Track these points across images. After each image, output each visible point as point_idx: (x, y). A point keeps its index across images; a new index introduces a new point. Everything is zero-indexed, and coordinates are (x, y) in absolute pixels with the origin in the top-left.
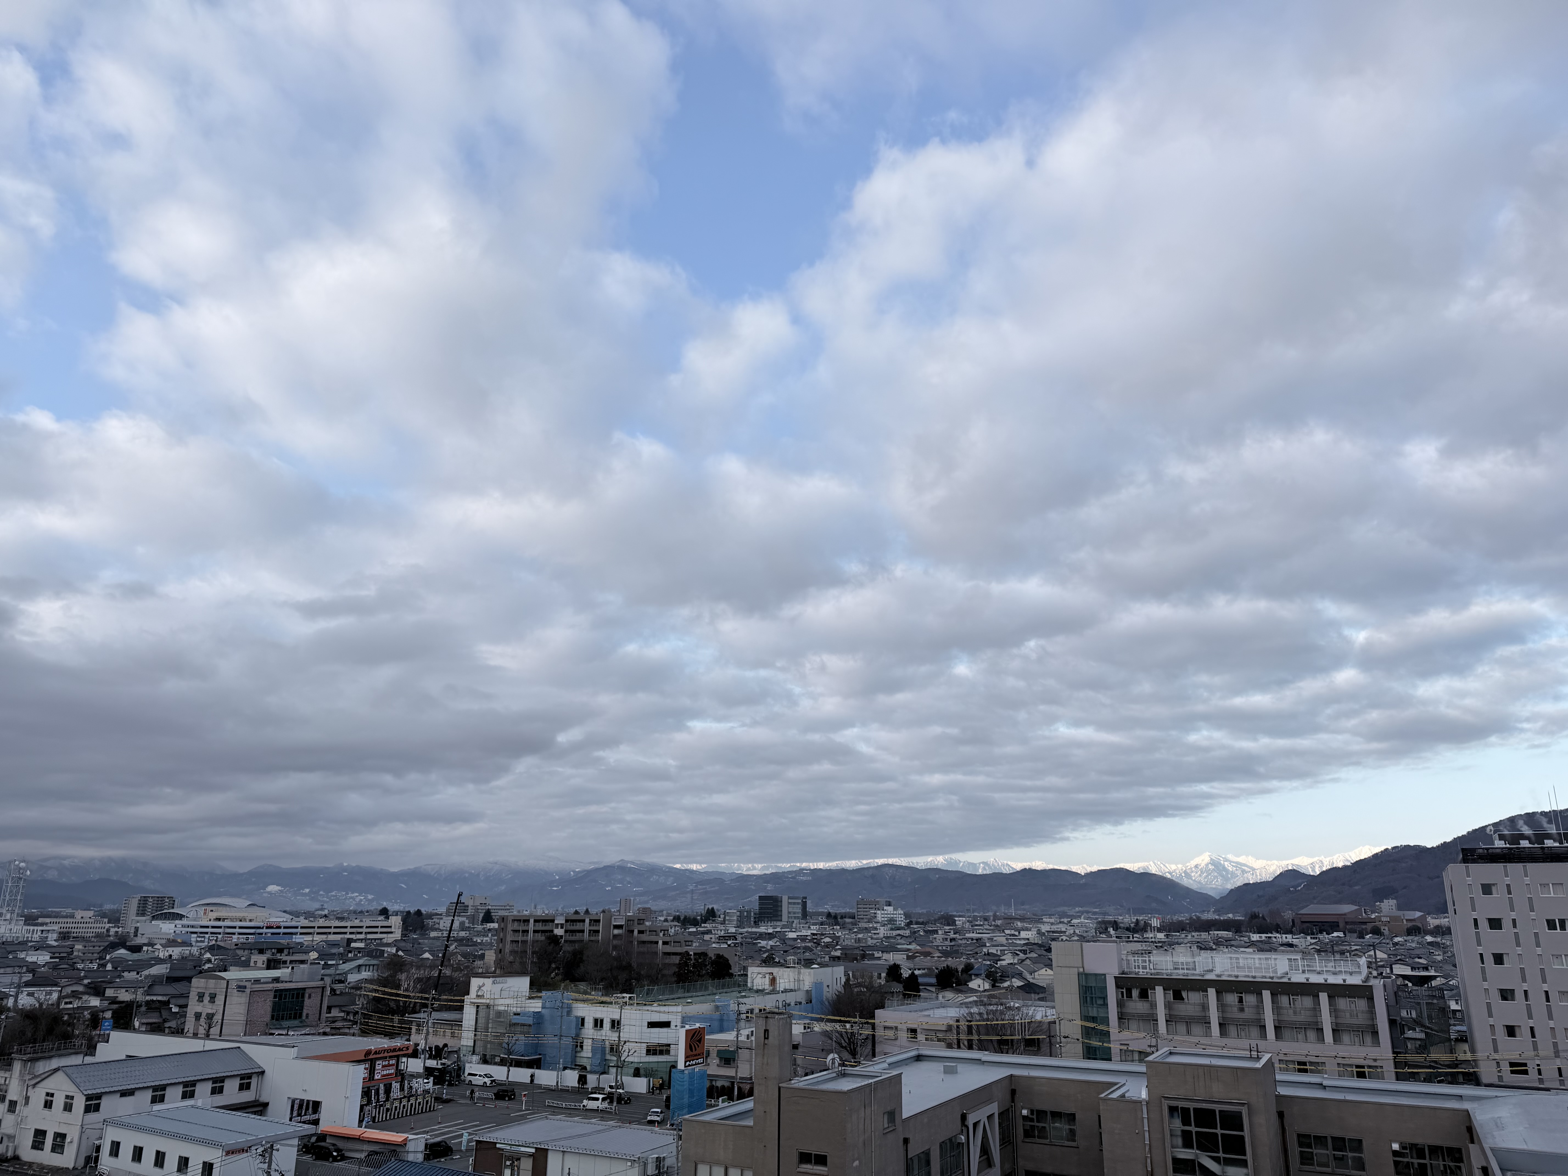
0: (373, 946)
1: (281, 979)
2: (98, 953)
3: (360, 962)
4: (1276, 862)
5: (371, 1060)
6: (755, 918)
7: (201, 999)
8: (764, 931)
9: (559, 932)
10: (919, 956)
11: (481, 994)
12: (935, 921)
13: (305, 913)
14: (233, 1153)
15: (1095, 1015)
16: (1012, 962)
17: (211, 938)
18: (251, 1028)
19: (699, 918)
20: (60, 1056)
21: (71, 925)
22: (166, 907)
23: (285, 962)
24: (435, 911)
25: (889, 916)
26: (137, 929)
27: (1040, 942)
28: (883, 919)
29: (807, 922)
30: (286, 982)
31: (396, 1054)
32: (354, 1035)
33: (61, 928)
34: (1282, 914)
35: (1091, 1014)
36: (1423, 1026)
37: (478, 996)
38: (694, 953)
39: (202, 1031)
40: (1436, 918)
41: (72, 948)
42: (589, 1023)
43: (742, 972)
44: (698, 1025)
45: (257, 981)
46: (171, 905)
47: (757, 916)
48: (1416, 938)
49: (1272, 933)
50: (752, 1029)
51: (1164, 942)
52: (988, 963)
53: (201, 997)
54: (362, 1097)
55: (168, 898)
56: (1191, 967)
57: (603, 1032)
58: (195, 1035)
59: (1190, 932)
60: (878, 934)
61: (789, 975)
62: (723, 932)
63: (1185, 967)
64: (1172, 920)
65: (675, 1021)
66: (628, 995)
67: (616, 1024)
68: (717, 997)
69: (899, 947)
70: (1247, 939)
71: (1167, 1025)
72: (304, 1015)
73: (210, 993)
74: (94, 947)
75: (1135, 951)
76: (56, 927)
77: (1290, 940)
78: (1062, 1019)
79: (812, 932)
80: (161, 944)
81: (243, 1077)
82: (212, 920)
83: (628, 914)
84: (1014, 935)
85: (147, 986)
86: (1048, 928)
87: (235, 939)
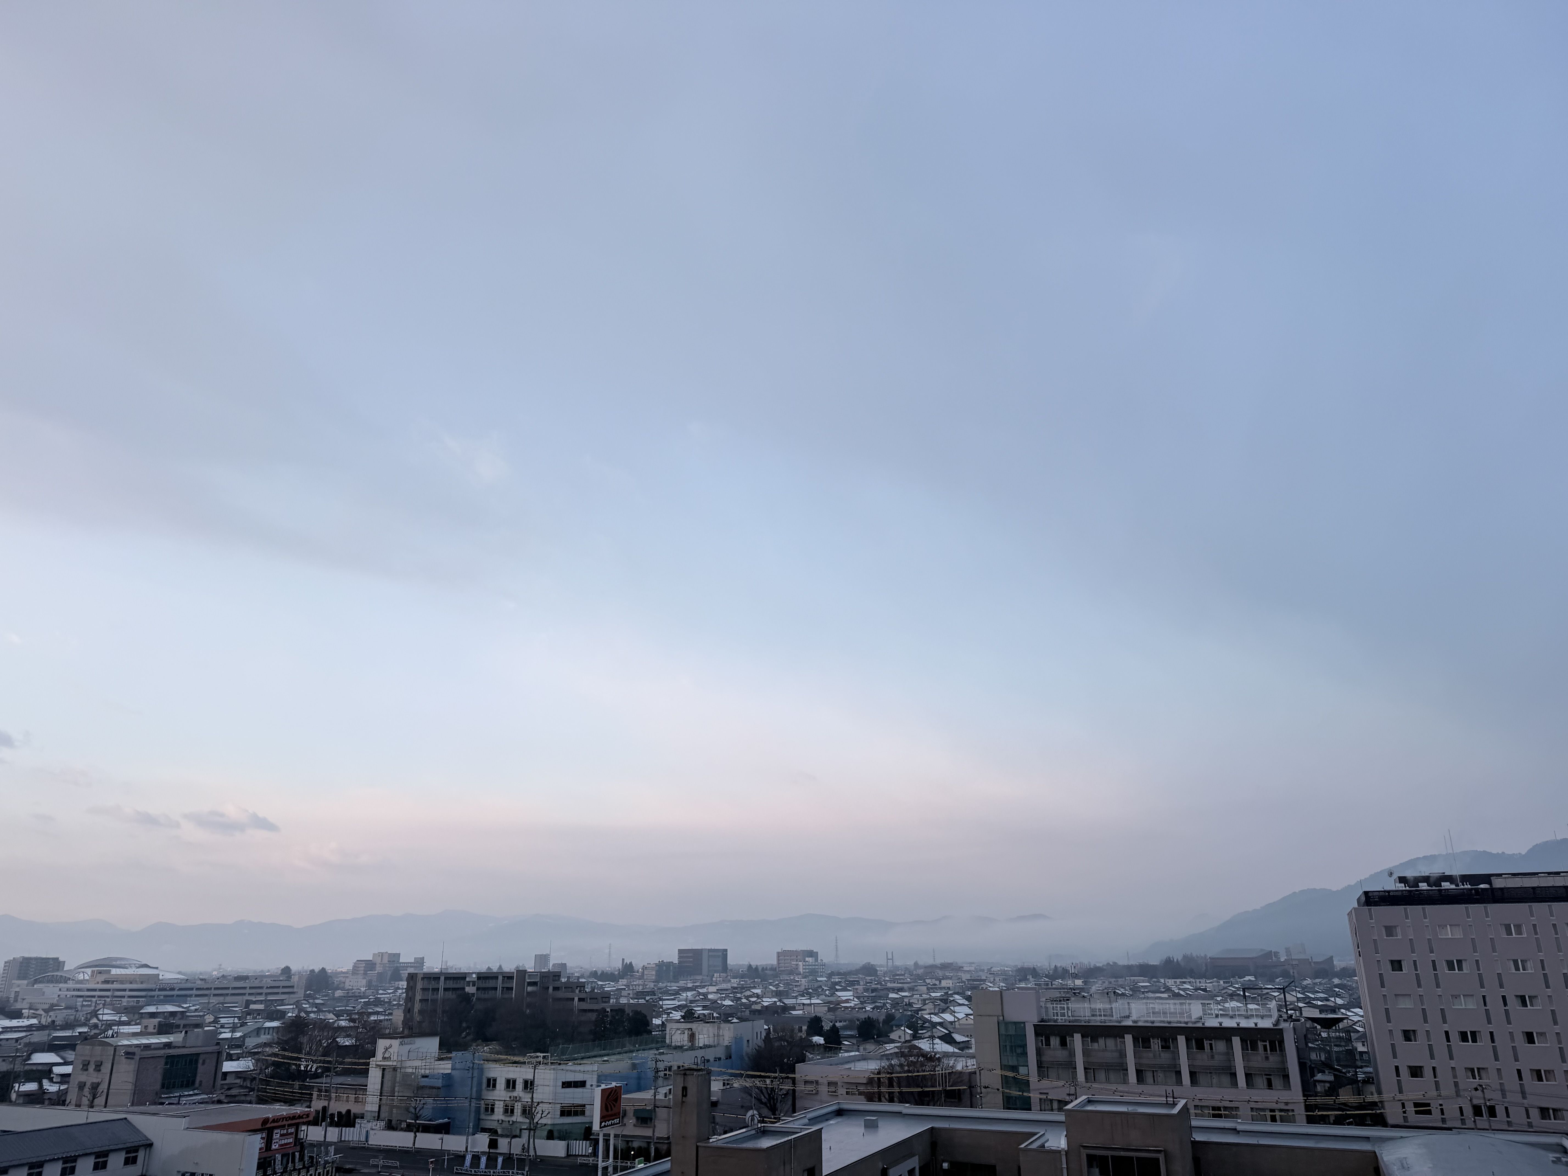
0: (273, 1008)
1: (174, 1045)
3: (258, 1025)
5: (269, 1129)
6: (674, 972)
7: (85, 1068)
8: (683, 985)
9: (471, 990)
11: (387, 1056)
12: (856, 972)
13: (201, 974)
15: (1015, 1064)
16: (933, 1011)
17: (98, 1002)
18: (139, 1098)
19: (616, 973)
22: (49, 969)
23: (178, 1026)
24: (341, 970)
25: (811, 967)
26: (17, 993)
28: (804, 971)
29: (728, 976)
30: (179, 1047)
31: (296, 1122)
32: (250, 1103)
35: (1010, 1063)
36: (1331, 1068)
38: (611, 1010)
39: (85, 1101)
40: (1342, 961)
42: (501, 1084)
43: (660, 1029)
44: (614, 1084)
45: (147, 1047)
46: (55, 967)
47: (676, 970)
48: (1324, 981)
49: (1186, 978)
50: (670, 1087)
51: (1082, 989)
52: (909, 1013)
53: (85, 1066)
54: (258, 1168)
55: (53, 959)
56: (1108, 1013)
57: (515, 1094)
58: (78, 1107)
60: (800, 986)
61: (708, 1031)
62: (641, 986)
63: (1102, 1013)
65: (591, 1080)
66: (542, 1055)
67: (529, 1085)
68: (634, 1055)
70: (1161, 984)
71: (1086, 1073)
72: (198, 1081)
73: (95, 1062)
75: (1053, 998)
77: (1204, 985)
78: (982, 1069)
79: (733, 985)
80: (42, 1009)
81: (128, 1151)
82: (100, 982)
83: (543, 970)
84: (935, 984)
85: (26, 1055)
86: (968, 976)
87: (125, 1002)
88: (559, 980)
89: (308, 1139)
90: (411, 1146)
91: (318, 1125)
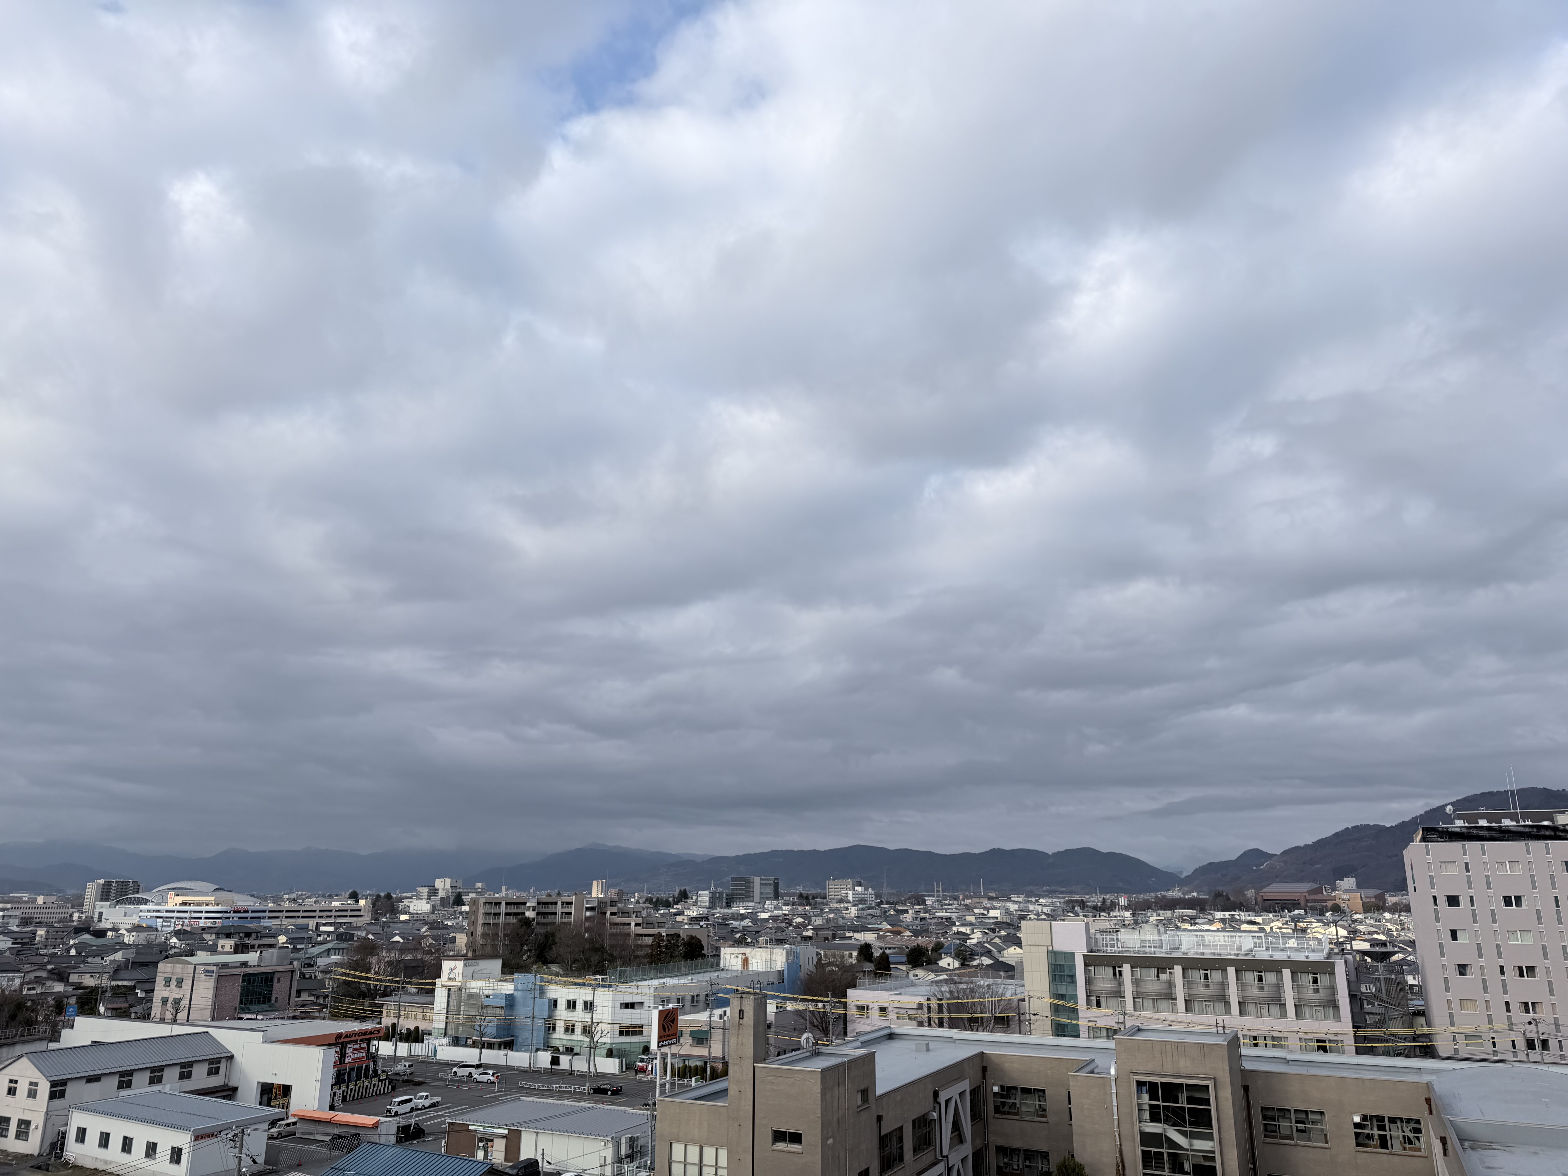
0: (342, 930)
1: (249, 964)
2: (62, 939)
3: (329, 946)
5: (342, 1043)
6: (727, 899)
7: (167, 984)
8: (736, 912)
9: (530, 914)
10: (890, 936)
11: (452, 977)
12: (905, 900)
14: (202, 1138)
15: (1064, 993)
16: (981, 940)
17: (177, 923)
18: (220, 1013)
19: (671, 899)
20: (24, 1042)
21: (33, 910)
22: (130, 892)
23: (253, 947)
24: (405, 894)
25: (860, 896)
26: (101, 914)
27: (1008, 921)
28: (854, 899)
29: (779, 903)
30: (254, 966)
31: (367, 1037)
32: (324, 1019)
33: (23, 913)
34: (1246, 892)
35: (1060, 992)
36: (1382, 1001)
37: (450, 979)
38: (667, 935)
39: (169, 1016)
40: (1394, 896)
41: (35, 934)
42: (562, 1005)
43: (714, 953)
44: (671, 1006)
45: (225, 966)
46: (136, 890)
47: (730, 897)
48: (1375, 915)
49: (1235, 911)
50: (724, 1009)
51: (1131, 920)
52: (958, 942)
53: (168, 981)
54: (333, 1080)
55: (133, 882)
56: (1158, 945)
57: (575, 1014)
58: (162, 1021)
59: (1156, 910)
60: (849, 913)
62: (695, 912)
63: (1152, 945)
64: (1138, 898)
66: (600, 977)
67: (589, 1006)
68: (689, 978)
70: (1211, 916)
71: (1134, 1002)
72: (273, 999)
73: (177, 978)
74: (57, 932)
75: (1103, 930)
76: (17, 913)
77: (1253, 918)
78: (1032, 997)
79: (784, 912)
80: (126, 930)
81: (211, 1061)
82: (178, 905)
83: (600, 896)
84: (983, 914)
85: (112, 971)
86: (1016, 907)
87: (202, 923)
89: (379, 1053)
90: (477, 1061)
91: (389, 1041)
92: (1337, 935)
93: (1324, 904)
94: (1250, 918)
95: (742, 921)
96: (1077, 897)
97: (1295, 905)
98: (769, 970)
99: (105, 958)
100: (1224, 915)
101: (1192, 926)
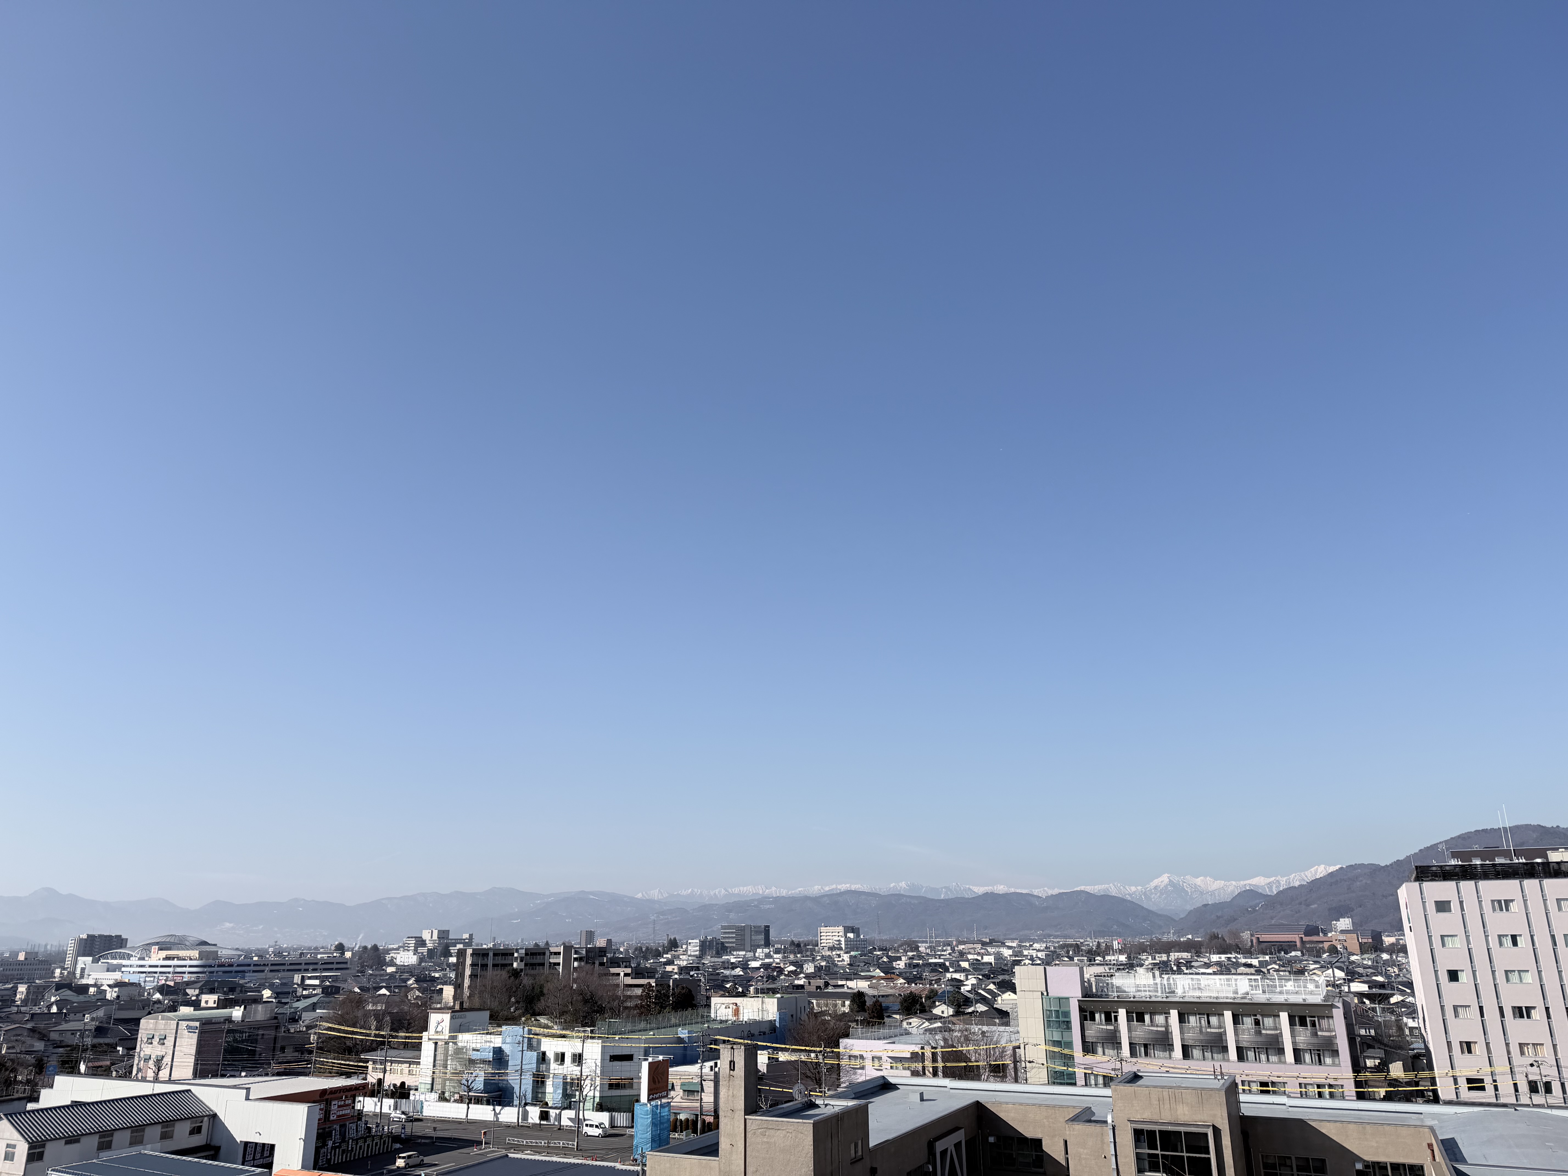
0: (328, 983)
1: (233, 1019)
2: (43, 995)
3: (314, 1000)
4: (1234, 883)
5: (327, 1100)
6: (717, 948)
7: (150, 1041)
8: (727, 960)
9: (518, 965)
10: (883, 983)
11: (439, 1030)
12: (899, 947)
13: (258, 950)
15: (1060, 1039)
16: (975, 987)
17: (160, 978)
18: (202, 1070)
19: (660, 948)
21: (15, 967)
22: (113, 946)
23: (237, 1001)
24: (391, 946)
25: (852, 943)
26: (83, 970)
27: (1002, 967)
28: (846, 946)
29: (770, 951)
30: (238, 1021)
31: (352, 1093)
32: (308, 1076)
33: (4, 969)
34: (1241, 934)
35: (1054, 1039)
36: (1381, 1043)
38: (656, 985)
39: (150, 1074)
40: (1390, 937)
41: (16, 991)
42: (551, 1058)
43: (705, 1003)
44: (661, 1058)
45: (208, 1021)
46: (119, 945)
47: (720, 946)
48: (1372, 956)
49: (1231, 954)
50: (716, 1061)
51: (1126, 964)
52: (952, 988)
53: (150, 1038)
54: (317, 1139)
55: (116, 936)
56: (1153, 989)
57: (565, 1067)
58: (144, 1079)
59: (1151, 953)
60: (842, 961)
61: (752, 1005)
62: (685, 961)
63: (1147, 989)
64: (1133, 941)
65: (639, 1054)
66: (589, 1029)
68: (680, 1029)
69: (862, 974)
70: (1207, 959)
71: (1131, 1049)
72: (257, 1055)
73: (159, 1035)
74: (38, 989)
75: (1098, 974)
77: (1249, 961)
78: (1027, 1044)
79: (776, 960)
80: (109, 986)
81: (193, 1120)
82: (161, 959)
83: (589, 946)
84: (977, 960)
85: (93, 1028)
86: (1010, 952)
87: (186, 978)
88: (605, 956)
89: (365, 1110)
90: (464, 1117)
91: (374, 1097)
92: (1334, 977)
93: (1321, 946)
94: (1246, 960)
95: (734, 969)
96: (1070, 941)
97: (1291, 946)
98: (761, 1020)
99: (86, 1016)
100: (1220, 958)
101: (1187, 969)
